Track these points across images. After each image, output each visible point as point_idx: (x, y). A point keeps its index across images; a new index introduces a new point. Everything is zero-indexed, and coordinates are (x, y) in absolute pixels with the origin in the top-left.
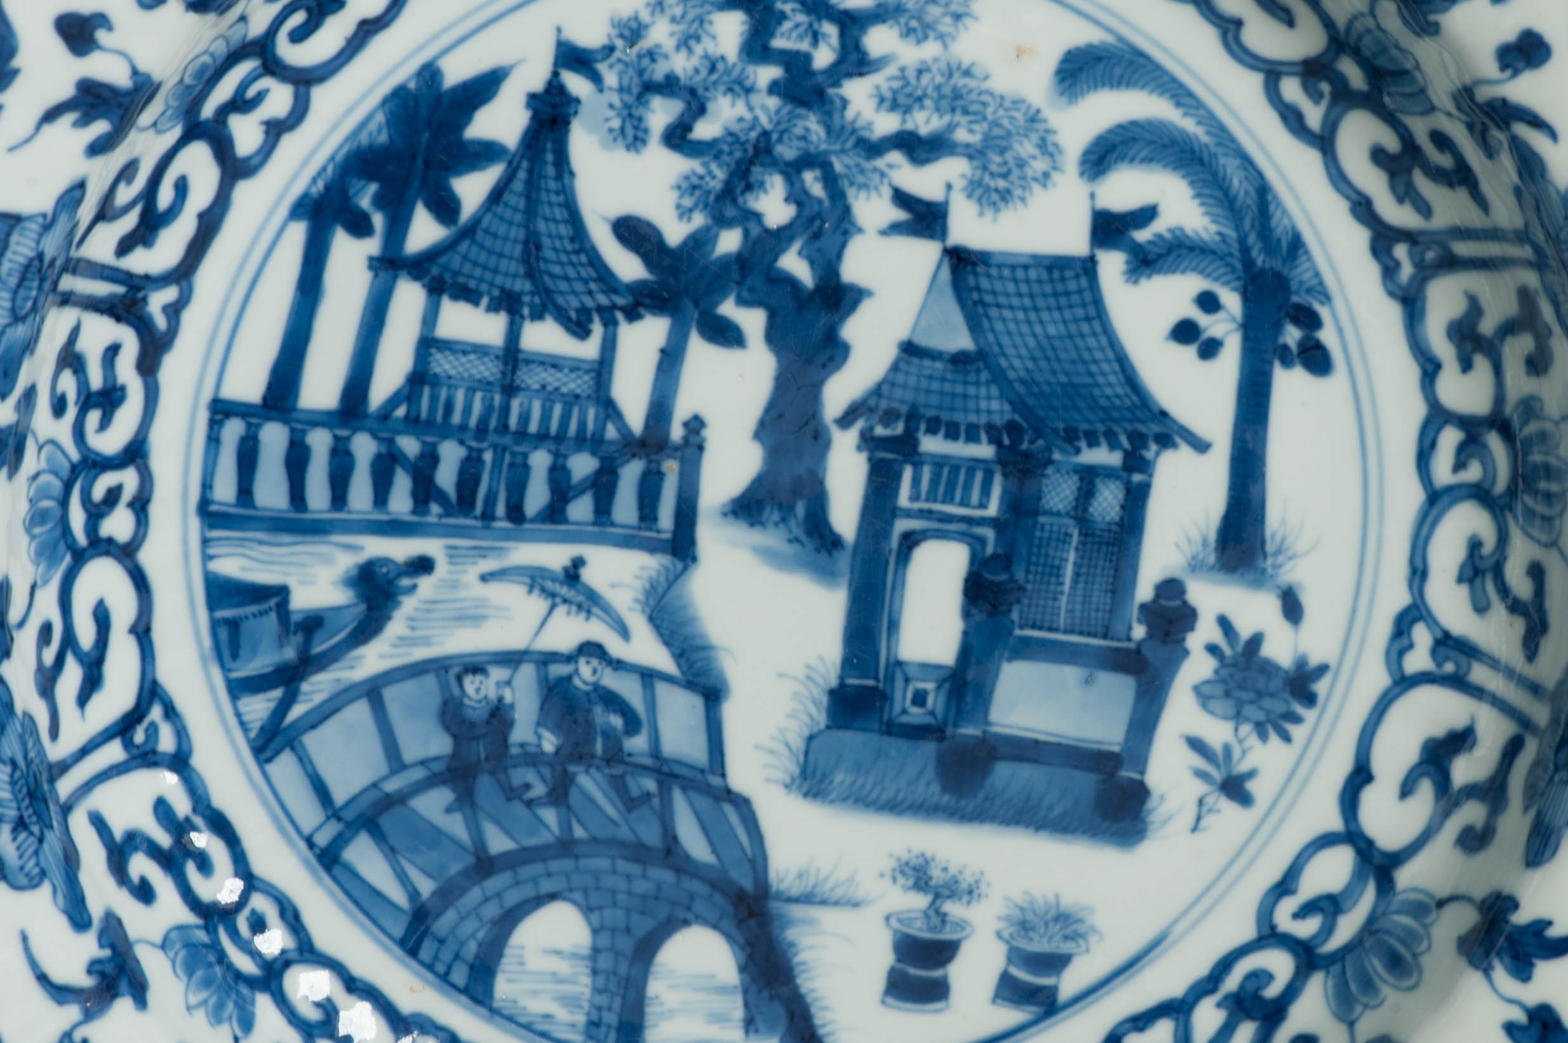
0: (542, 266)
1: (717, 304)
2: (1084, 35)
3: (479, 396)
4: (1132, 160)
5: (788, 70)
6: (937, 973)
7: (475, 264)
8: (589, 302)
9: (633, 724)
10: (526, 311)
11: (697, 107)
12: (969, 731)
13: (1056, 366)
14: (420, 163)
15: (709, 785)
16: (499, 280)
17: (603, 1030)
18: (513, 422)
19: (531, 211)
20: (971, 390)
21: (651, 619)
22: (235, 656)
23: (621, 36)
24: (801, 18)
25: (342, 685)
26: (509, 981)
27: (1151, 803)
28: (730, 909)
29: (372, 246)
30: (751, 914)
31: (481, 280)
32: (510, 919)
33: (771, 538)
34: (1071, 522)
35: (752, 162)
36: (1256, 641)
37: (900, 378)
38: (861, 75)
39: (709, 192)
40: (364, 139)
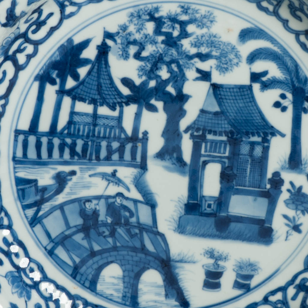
0: (102, 91)
1: (150, 100)
2: (246, 25)
3: (87, 127)
4: (261, 59)
5: (166, 37)
6: (217, 281)
7: (84, 91)
8: (115, 101)
9: (132, 215)
10: (98, 104)
11: (142, 48)
12: (223, 214)
13: (243, 115)
14: (68, 65)
15: (153, 231)
16: (91, 96)
17: (127, 298)
18: (96, 134)
19: (99, 77)
20: (220, 122)
21: (136, 186)
22: (24, 199)
23: (121, 29)
24: (169, 23)
25: (53, 206)
26: (101, 285)
27: (274, 233)
28: (160, 264)
29: (57, 87)
30: (166, 266)
31: (86, 96)
32: (100, 268)
33: (167, 163)
34: (248, 157)
35: (158, 62)
36: (300, 188)
37: (200, 119)
38: (186, 38)
39: (146, 71)
40: (53, 59)
